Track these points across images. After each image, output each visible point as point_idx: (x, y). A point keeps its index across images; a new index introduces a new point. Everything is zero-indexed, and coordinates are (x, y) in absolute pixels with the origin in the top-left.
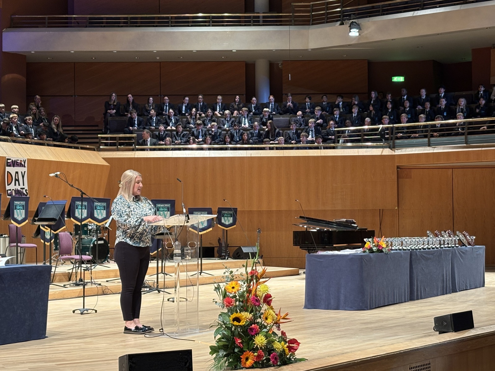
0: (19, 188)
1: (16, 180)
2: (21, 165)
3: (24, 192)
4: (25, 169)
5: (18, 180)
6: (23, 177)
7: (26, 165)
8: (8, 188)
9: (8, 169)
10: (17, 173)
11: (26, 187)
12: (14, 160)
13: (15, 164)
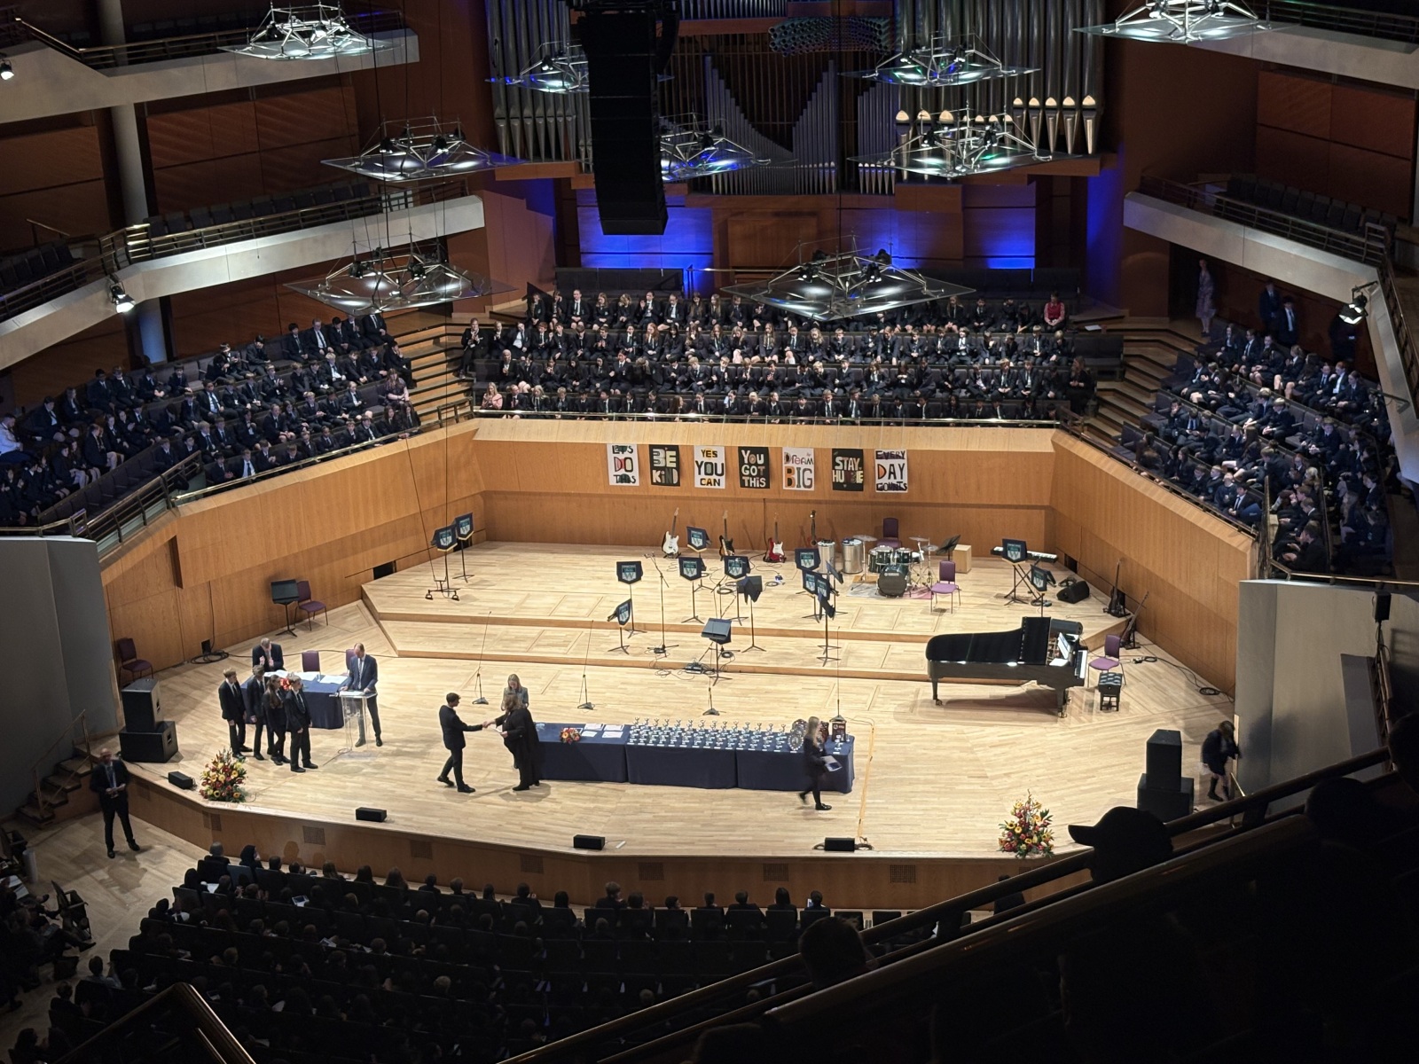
0: (895, 482)
1: (890, 473)
2: (897, 457)
3: (902, 485)
4: (905, 461)
5: (894, 473)
6: (901, 470)
7: (905, 456)
8: (878, 481)
9: (878, 462)
10: (892, 465)
11: (905, 480)
12: (886, 451)
13: (887, 456)
